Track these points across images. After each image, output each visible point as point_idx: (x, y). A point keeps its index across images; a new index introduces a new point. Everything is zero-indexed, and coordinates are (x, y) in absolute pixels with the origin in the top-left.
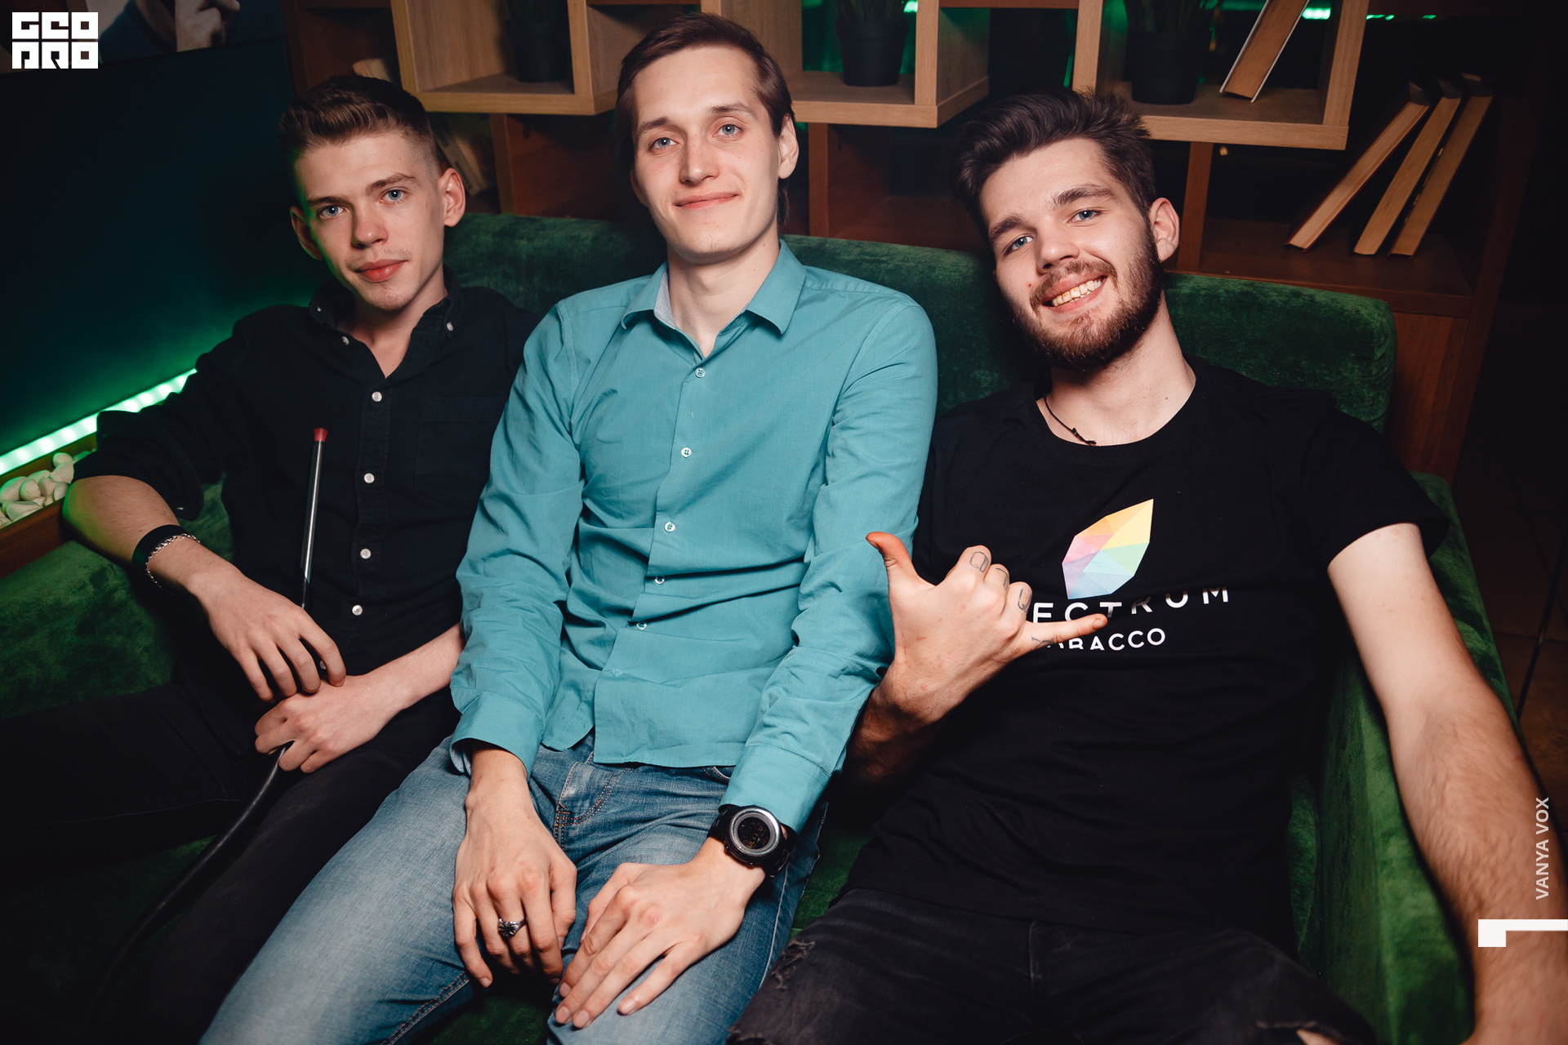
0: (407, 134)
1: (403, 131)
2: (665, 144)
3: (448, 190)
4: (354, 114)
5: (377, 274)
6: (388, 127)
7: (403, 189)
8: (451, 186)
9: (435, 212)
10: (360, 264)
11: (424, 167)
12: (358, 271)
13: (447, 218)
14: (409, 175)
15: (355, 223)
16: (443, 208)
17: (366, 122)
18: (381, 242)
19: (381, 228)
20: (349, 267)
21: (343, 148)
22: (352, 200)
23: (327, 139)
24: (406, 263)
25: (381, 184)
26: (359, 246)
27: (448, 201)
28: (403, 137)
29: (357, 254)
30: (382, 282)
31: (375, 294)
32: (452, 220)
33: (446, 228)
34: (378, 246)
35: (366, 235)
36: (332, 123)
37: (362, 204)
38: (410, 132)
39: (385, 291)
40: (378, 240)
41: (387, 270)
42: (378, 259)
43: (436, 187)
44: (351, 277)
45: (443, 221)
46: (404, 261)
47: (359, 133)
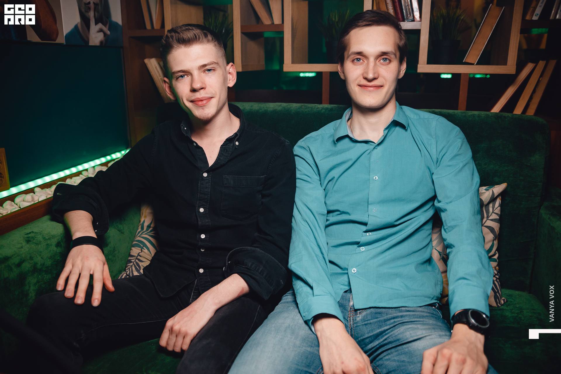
0: (215, 45)
1: (213, 44)
2: (358, 60)
3: (230, 72)
4: (195, 35)
5: (200, 103)
6: (208, 41)
7: (212, 68)
8: (231, 70)
9: (225, 80)
10: (193, 98)
11: (222, 61)
12: (192, 101)
13: (229, 83)
14: (216, 62)
15: (192, 81)
16: (228, 79)
17: (199, 38)
18: (203, 89)
19: (203, 83)
20: (187, 100)
21: (189, 49)
22: (191, 72)
23: (182, 45)
24: (213, 98)
25: (205, 66)
26: (194, 90)
27: (230, 77)
28: (214, 46)
29: (191, 94)
30: (203, 107)
31: (199, 113)
32: (231, 84)
33: (229, 88)
34: (202, 91)
35: (197, 86)
36: (185, 38)
37: (196, 73)
38: (217, 45)
39: (203, 111)
40: (202, 88)
41: (205, 102)
42: (201, 97)
43: (225, 69)
44: (189, 105)
45: (227, 84)
46: (212, 98)
47: (196, 43)
